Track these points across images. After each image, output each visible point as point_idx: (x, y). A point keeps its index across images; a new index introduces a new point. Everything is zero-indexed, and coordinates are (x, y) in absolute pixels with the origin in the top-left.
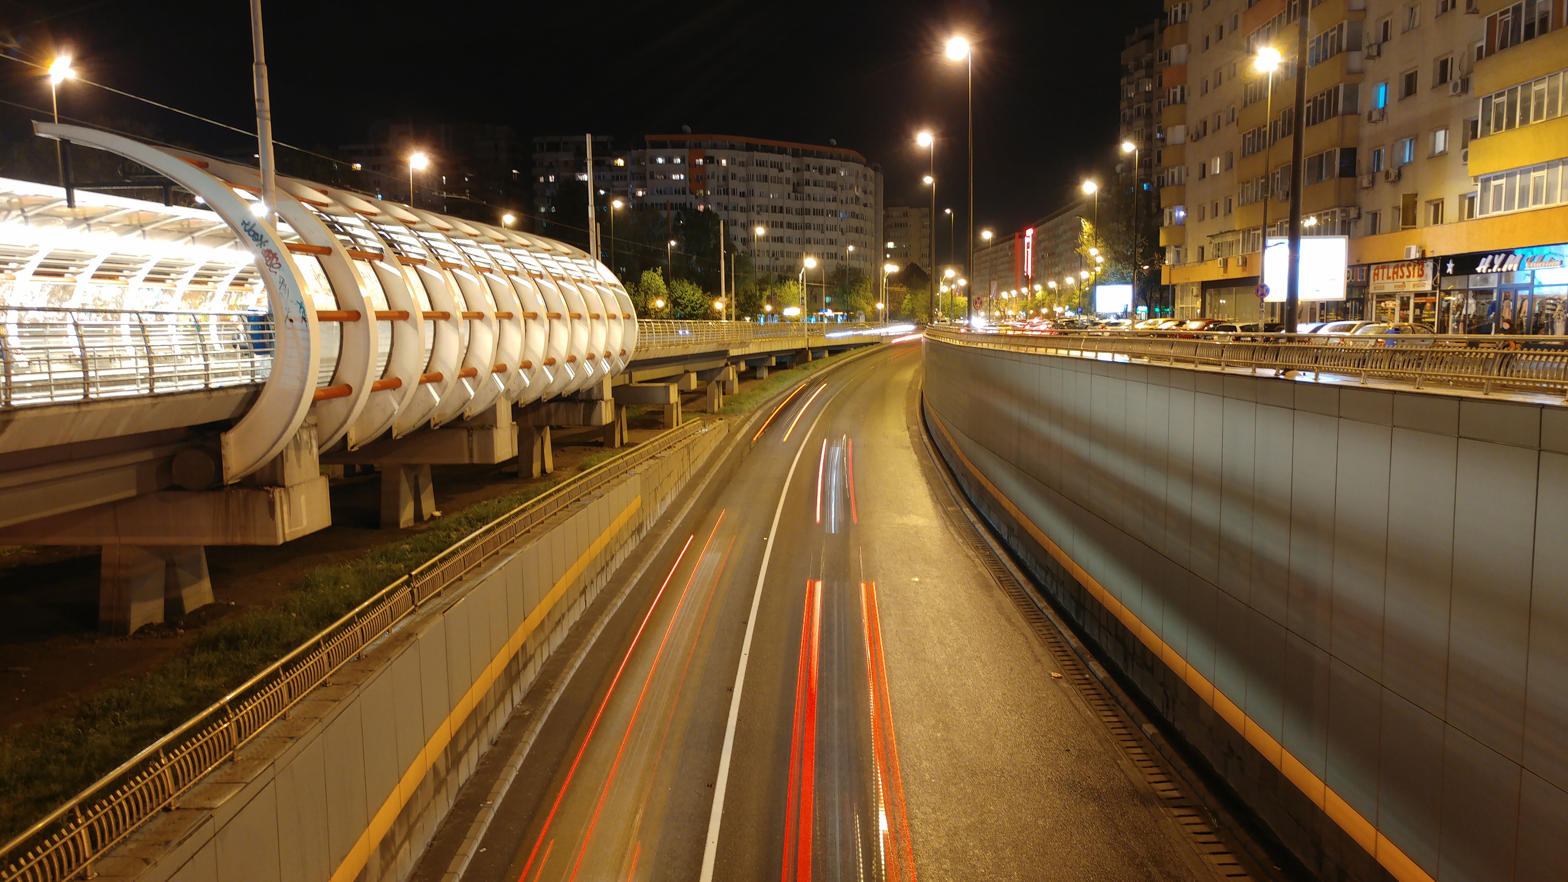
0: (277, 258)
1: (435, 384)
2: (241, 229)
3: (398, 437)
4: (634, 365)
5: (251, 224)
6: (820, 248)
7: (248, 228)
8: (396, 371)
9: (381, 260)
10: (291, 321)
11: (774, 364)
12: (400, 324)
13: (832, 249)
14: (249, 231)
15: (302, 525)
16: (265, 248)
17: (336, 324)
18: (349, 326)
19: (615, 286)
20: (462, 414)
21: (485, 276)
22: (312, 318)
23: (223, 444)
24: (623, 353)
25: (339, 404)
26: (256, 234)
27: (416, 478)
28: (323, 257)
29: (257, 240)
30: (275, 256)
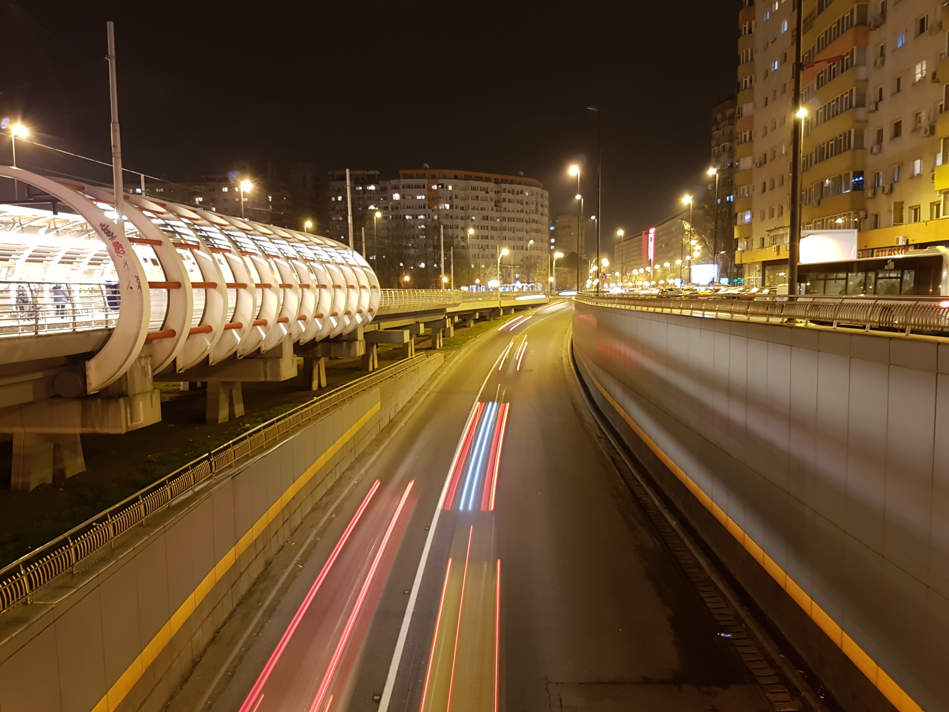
0: (122, 248)
1: (237, 330)
2: (99, 229)
3: (213, 364)
4: (378, 319)
5: (106, 226)
6: (512, 243)
7: (104, 228)
8: (208, 321)
9: (198, 249)
10: (131, 288)
11: (477, 317)
12: (211, 291)
13: (520, 243)
14: (104, 230)
15: (140, 421)
16: (115, 241)
17: (165, 290)
18: (174, 292)
19: (366, 267)
20: (259, 348)
21: (274, 261)
22: (145, 286)
23: (87, 368)
24: (370, 310)
25: (167, 343)
26: (109, 232)
27: (231, 391)
28: (157, 247)
29: (109, 236)
30: (121, 246)
